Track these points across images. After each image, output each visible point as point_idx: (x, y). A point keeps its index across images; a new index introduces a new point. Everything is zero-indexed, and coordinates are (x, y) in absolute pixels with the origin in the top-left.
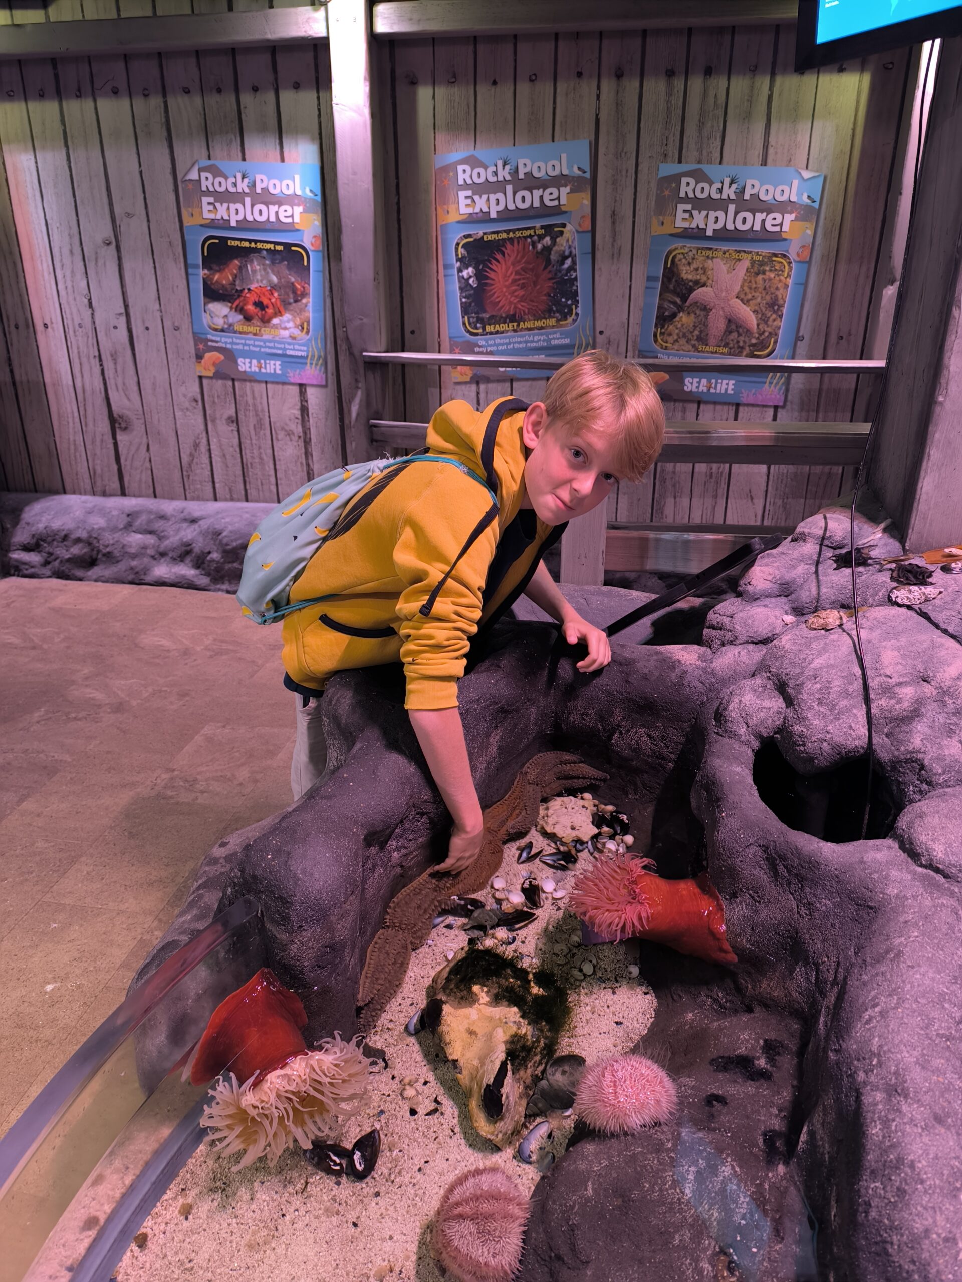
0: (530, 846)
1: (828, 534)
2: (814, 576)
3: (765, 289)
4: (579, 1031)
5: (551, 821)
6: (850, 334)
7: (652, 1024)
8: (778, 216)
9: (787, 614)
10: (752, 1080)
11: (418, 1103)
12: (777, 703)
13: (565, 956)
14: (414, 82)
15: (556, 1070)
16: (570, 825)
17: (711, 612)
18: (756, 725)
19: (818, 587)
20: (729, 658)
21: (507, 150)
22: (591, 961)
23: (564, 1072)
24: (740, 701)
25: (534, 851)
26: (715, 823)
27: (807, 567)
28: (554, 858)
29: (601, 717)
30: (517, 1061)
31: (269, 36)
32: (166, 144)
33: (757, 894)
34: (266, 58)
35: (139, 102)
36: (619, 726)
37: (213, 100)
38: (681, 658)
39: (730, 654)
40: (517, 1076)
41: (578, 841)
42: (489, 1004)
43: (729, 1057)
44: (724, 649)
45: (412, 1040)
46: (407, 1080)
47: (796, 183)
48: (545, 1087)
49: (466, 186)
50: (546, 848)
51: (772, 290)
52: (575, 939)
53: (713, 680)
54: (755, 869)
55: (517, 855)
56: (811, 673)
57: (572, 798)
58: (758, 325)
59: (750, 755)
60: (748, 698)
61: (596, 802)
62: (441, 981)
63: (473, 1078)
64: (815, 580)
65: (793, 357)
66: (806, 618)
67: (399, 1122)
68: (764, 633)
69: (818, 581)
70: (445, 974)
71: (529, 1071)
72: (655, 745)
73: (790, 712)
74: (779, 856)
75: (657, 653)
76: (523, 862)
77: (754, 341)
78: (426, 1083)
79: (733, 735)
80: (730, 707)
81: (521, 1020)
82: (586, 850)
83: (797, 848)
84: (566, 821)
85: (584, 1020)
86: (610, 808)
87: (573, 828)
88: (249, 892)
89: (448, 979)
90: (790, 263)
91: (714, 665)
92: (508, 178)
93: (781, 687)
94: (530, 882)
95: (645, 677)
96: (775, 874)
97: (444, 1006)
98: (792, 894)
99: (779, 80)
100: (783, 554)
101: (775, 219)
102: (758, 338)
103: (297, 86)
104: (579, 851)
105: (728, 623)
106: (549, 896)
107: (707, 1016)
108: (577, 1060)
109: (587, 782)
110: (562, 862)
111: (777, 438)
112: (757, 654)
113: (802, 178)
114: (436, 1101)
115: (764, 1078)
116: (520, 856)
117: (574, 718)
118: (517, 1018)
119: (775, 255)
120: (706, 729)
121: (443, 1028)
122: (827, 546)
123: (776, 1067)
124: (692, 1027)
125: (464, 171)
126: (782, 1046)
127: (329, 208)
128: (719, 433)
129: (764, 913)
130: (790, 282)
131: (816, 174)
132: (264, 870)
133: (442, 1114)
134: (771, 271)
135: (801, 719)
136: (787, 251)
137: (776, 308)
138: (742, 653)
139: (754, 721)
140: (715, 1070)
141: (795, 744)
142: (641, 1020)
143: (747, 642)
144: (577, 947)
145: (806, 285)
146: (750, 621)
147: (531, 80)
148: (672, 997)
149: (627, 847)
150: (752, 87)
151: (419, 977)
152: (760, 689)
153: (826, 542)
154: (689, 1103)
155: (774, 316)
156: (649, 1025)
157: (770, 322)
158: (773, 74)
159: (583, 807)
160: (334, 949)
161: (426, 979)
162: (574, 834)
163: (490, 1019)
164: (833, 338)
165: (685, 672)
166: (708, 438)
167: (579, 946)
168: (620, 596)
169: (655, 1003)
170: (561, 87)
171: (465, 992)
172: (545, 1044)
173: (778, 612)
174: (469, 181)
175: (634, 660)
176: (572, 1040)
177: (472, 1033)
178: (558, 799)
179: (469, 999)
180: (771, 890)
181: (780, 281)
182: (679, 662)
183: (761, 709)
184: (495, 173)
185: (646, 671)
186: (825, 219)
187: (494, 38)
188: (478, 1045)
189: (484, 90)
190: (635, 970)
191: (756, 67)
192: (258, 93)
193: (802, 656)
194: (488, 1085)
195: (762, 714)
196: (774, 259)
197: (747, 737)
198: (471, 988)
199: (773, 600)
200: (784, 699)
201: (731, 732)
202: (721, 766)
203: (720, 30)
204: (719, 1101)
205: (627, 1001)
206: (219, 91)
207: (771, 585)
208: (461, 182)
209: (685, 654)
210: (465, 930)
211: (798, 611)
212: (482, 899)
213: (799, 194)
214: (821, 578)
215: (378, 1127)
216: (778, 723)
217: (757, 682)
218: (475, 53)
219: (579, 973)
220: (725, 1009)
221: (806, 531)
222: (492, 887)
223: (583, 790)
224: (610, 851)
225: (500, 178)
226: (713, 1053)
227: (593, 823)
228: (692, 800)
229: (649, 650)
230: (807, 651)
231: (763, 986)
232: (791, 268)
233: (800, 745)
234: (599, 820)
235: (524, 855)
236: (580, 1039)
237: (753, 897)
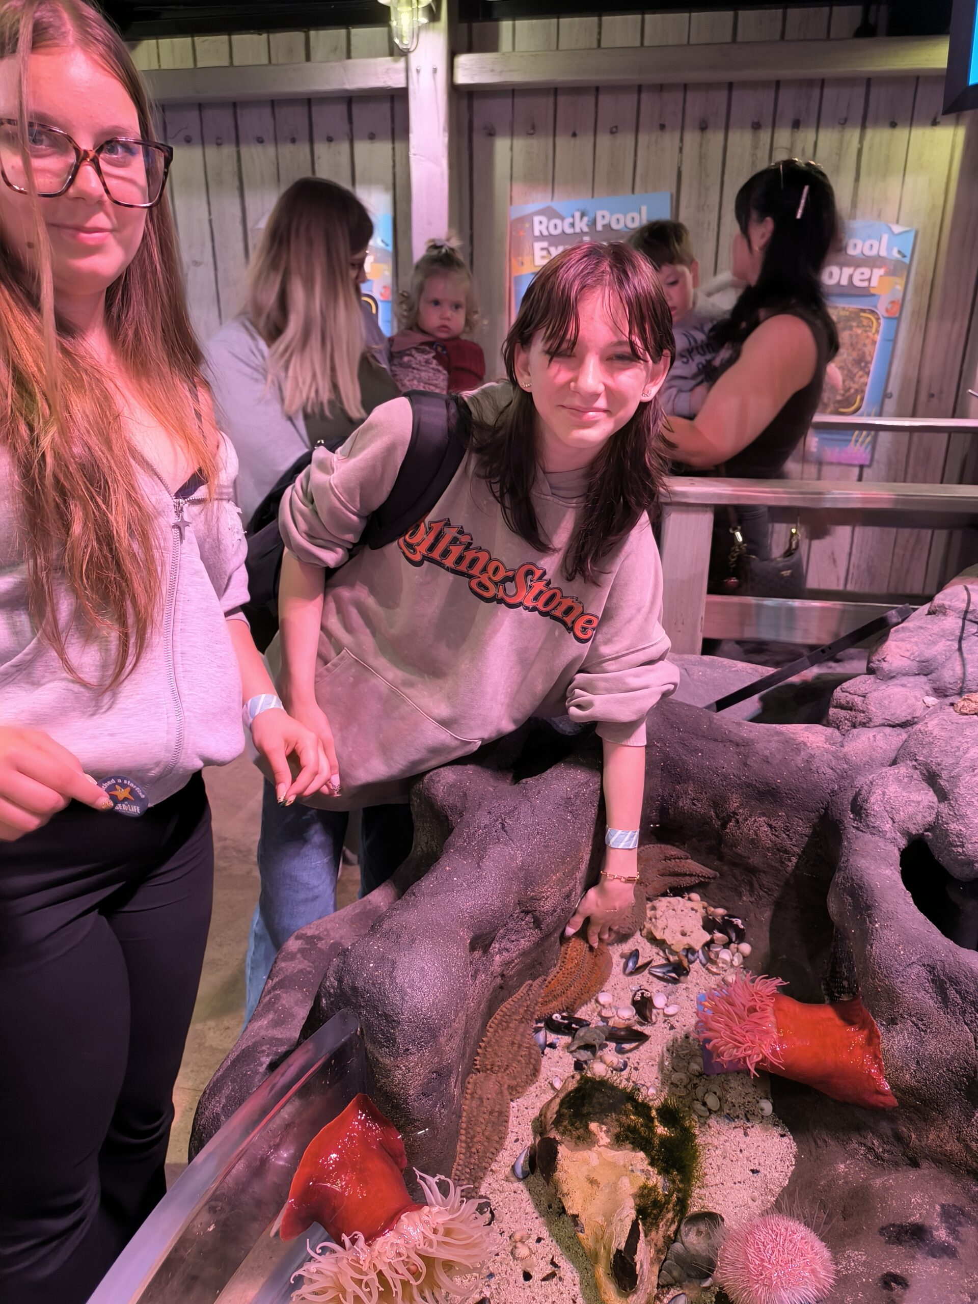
0: (635, 954)
1: (971, 608)
2: (957, 653)
3: (852, 345)
4: (709, 1180)
5: (660, 923)
6: (941, 392)
7: (793, 1173)
8: (867, 271)
9: (928, 695)
10: (934, 1256)
11: (532, 1266)
12: (928, 797)
13: (685, 1087)
14: (491, 134)
15: (689, 1230)
16: (679, 929)
17: (838, 689)
18: (904, 821)
19: (964, 665)
20: (863, 742)
21: (584, 201)
22: (715, 1093)
23: (699, 1233)
24: (884, 793)
25: (641, 961)
26: (866, 936)
27: (949, 643)
28: (664, 970)
29: (714, 803)
30: (649, 1220)
31: (348, 87)
32: (237, 193)
33: (922, 1024)
34: (342, 108)
35: (211, 151)
36: (735, 813)
37: (287, 149)
38: (806, 740)
39: (864, 738)
40: (648, 1238)
41: (690, 950)
42: (609, 1146)
43: (901, 1226)
44: (855, 731)
45: (520, 1186)
46: (517, 1236)
47: (885, 238)
48: (681, 1252)
49: (542, 238)
50: (656, 957)
51: (859, 346)
52: (695, 1067)
53: (846, 766)
54: (919, 992)
55: (622, 965)
56: (967, 764)
57: (679, 898)
58: (844, 381)
59: (897, 854)
60: (893, 789)
61: (706, 904)
62: (551, 1115)
63: (597, 1241)
64: (958, 659)
65: (880, 414)
66: (951, 699)
67: (511, 1288)
68: (903, 715)
69: (963, 659)
70: (555, 1106)
71: (661, 1233)
72: (777, 836)
73: (944, 808)
74: (950, 979)
75: (779, 733)
76: (631, 974)
77: (839, 398)
78: (539, 1240)
79: (876, 831)
80: (872, 800)
81: (649, 1168)
82: (698, 961)
83: (972, 971)
84: (675, 925)
85: (715, 1167)
86: (721, 911)
87: (684, 934)
88: (346, 1005)
89: (560, 1115)
90: (878, 319)
91: (846, 749)
92: (586, 229)
93: (932, 779)
94: (642, 994)
95: (766, 761)
96: (945, 1000)
97: (559, 1148)
98: (967, 1024)
99: (869, 133)
100: (921, 628)
101: (863, 274)
102: (843, 395)
103: (372, 137)
104: (691, 962)
105: (860, 703)
106: (661, 1011)
107: (862, 1169)
108: (711, 1218)
109: (694, 880)
110: (674, 975)
111: (896, 501)
112: (897, 737)
113: (892, 232)
114: (553, 1263)
115: (948, 1255)
116: (626, 965)
117: (684, 803)
118: (645, 1165)
119: (864, 311)
120: (841, 822)
121: (559, 1175)
122: (971, 621)
123: (960, 1241)
124: (846, 1182)
125: (541, 222)
126: (963, 1214)
127: (400, 259)
128: (833, 494)
129: (932, 1046)
130: (878, 338)
131: (907, 229)
132: (366, 981)
133: (561, 1279)
134: (858, 326)
135: (959, 817)
136: (876, 307)
137: (863, 364)
138: (878, 737)
139: (901, 816)
140: (886, 1242)
141: (951, 844)
142: (779, 1169)
143: (883, 725)
144: (697, 1076)
145: (894, 341)
146: (886, 702)
147: (612, 133)
148: (816, 1142)
149: (744, 957)
150: (841, 141)
151: (522, 1108)
152: (906, 780)
153: (969, 616)
154: (862, 1283)
155: (861, 373)
156: (789, 1174)
157: (857, 379)
158: (864, 127)
159: (693, 909)
160: (441, 1074)
161: (530, 1111)
162: (686, 940)
163: (613, 1165)
164: (923, 397)
165: (812, 756)
166: (821, 500)
167: (700, 1075)
168: (723, 666)
169: (795, 1149)
170: (643, 139)
171: (581, 1130)
172: (678, 1198)
173: (918, 693)
174: (545, 233)
175: (752, 740)
176: (703, 1191)
177: (592, 1182)
178: (663, 899)
179: (585, 1139)
180: (941, 1018)
181: (868, 337)
182: (805, 744)
183: (909, 802)
184: (573, 225)
185: (767, 753)
186: (917, 274)
187: (576, 90)
188: (601, 1199)
189: (563, 142)
190: (767, 1106)
191: (846, 120)
192: (333, 144)
193: (955, 744)
194: (618, 1251)
195: (910, 809)
196: (862, 314)
197: (894, 835)
198: (587, 1126)
199: (912, 679)
200: (935, 791)
201: (874, 827)
202: (868, 868)
203: (809, 83)
204: (898, 1283)
205: (762, 1144)
206: (293, 141)
207: (909, 662)
208: (537, 233)
209: (810, 735)
210: (571, 1052)
211: (940, 692)
212: (587, 1018)
213: (889, 249)
214: (965, 655)
215: (487, 1294)
216: (929, 819)
217: (902, 772)
218: (556, 104)
219: (703, 1108)
220: (883, 1160)
221: (947, 603)
222: (597, 1001)
223: (690, 889)
224: (725, 962)
225: (578, 230)
226: (882, 1219)
227: (704, 928)
228: (831, 904)
229: (768, 730)
230: (960, 739)
231: (931, 1137)
232: (879, 324)
233: (958, 846)
234: (709, 925)
235: (631, 964)
236: (712, 1190)
237: (917, 1025)
